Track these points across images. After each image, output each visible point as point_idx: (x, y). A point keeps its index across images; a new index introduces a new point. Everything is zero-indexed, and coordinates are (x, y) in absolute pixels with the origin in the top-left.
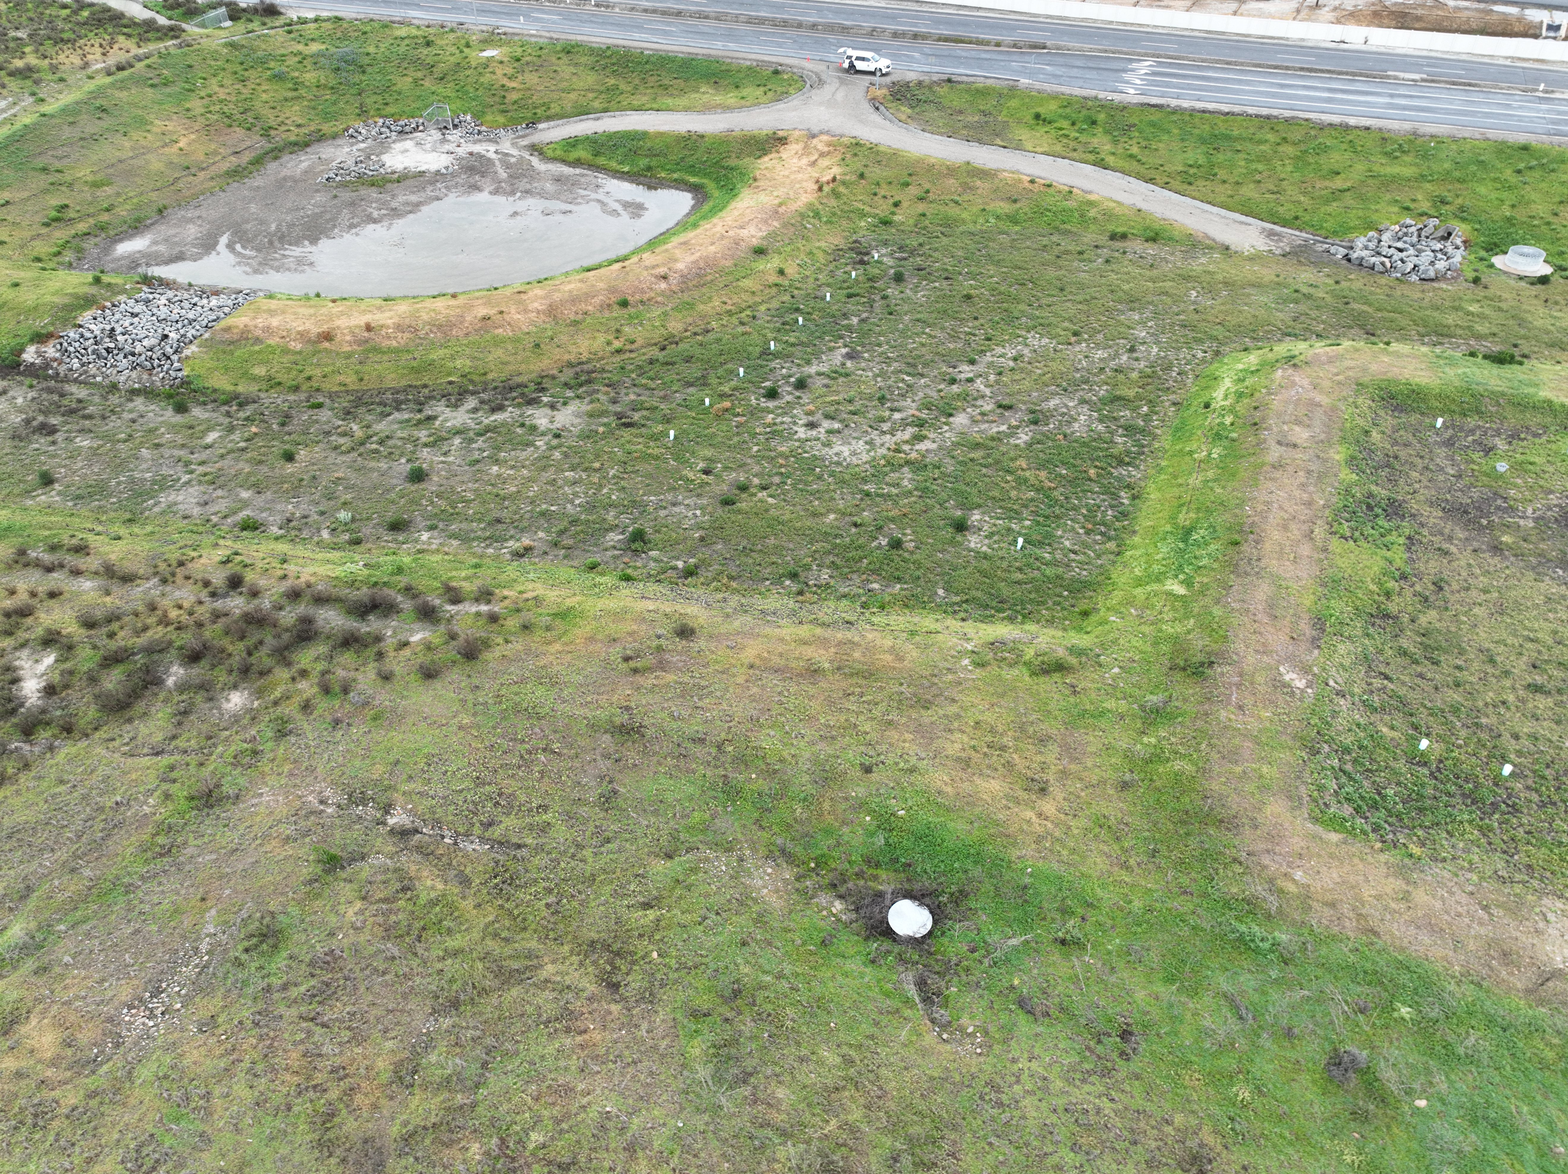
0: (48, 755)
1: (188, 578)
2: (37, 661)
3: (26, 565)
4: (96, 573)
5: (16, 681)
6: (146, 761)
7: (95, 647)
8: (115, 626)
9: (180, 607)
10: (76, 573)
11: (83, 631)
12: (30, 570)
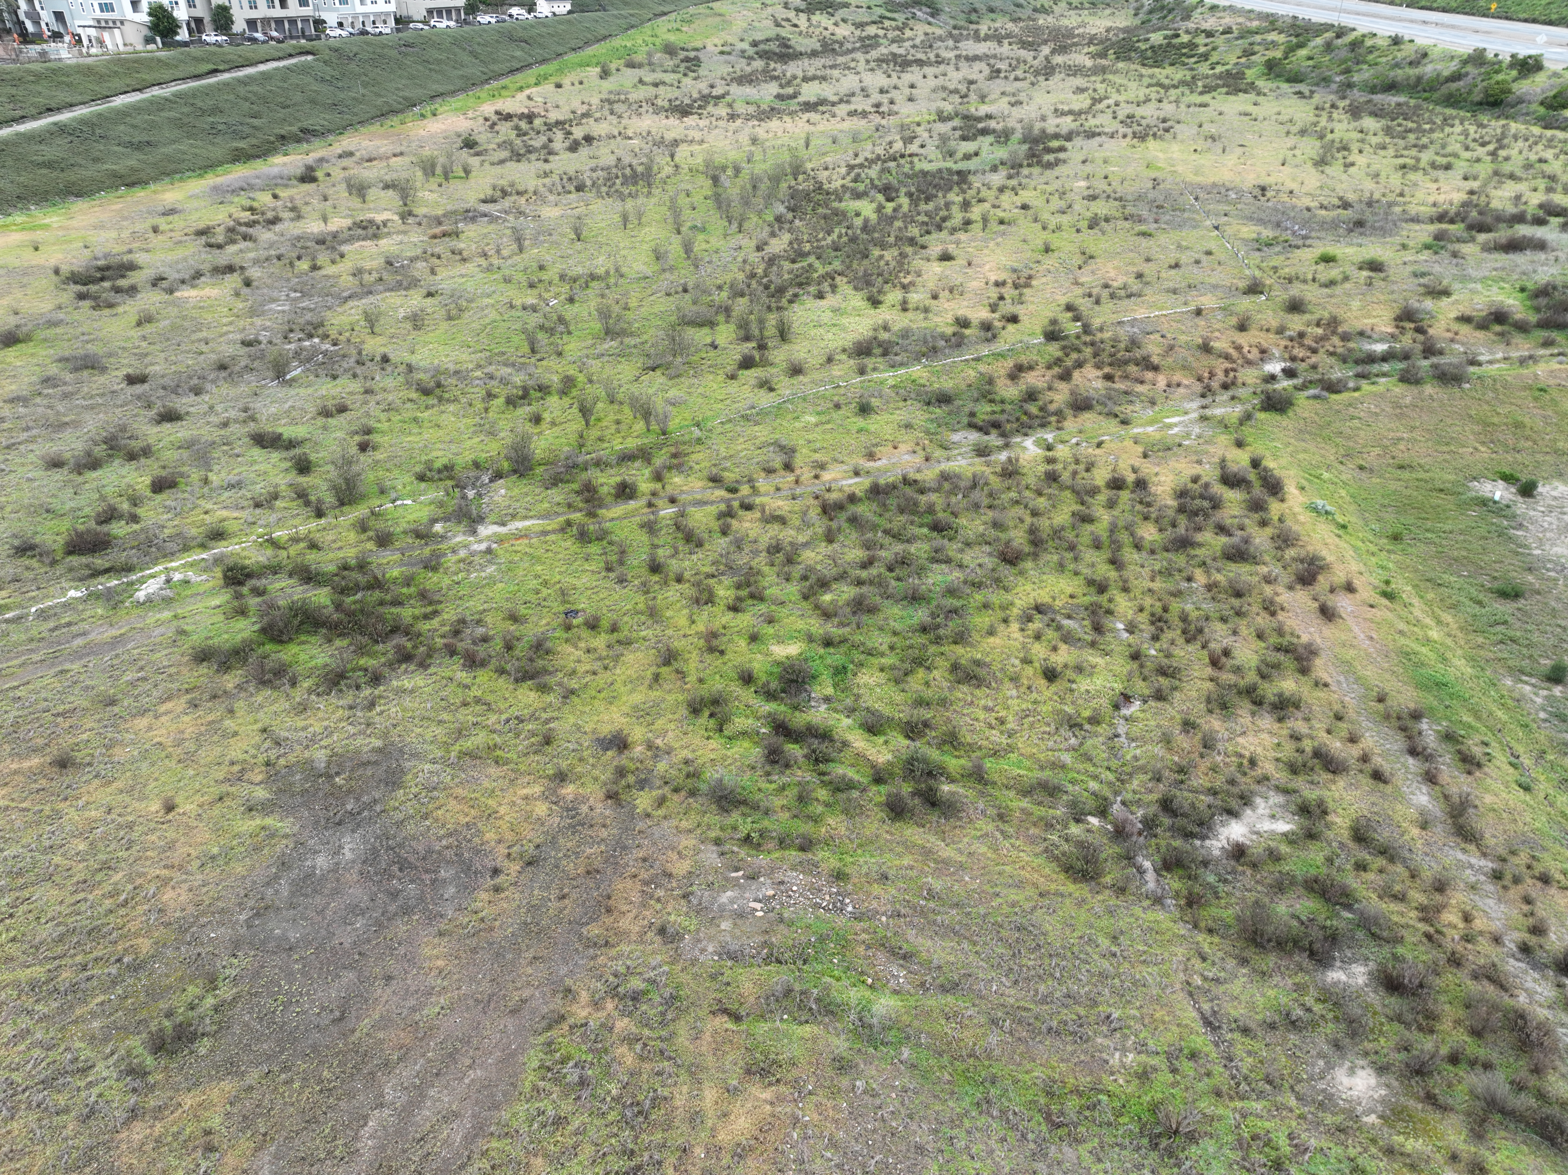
0: (1146, 903)
1: (1528, 900)
2: (1273, 817)
3: (1403, 729)
4: (1446, 797)
5: (1232, 813)
6: (1190, 1015)
7: (1330, 861)
8: (1381, 862)
9: (1467, 918)
10: (1430, 778)
11: (1345, 835)
12: (1400, 737)
